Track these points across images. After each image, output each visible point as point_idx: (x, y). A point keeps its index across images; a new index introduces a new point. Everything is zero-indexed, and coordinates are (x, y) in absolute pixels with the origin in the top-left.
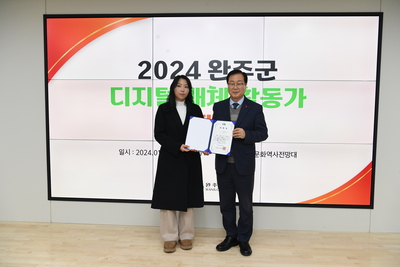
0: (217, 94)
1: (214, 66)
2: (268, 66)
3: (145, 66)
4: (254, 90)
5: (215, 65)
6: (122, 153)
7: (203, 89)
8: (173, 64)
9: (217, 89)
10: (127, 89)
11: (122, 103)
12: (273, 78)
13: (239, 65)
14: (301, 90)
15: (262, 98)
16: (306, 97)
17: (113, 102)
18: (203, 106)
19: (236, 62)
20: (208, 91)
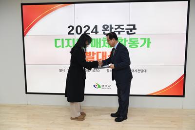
1: (105, 28)
2: (132, 27)
3: (71, 28)
4: (125, 39)
6: (61, 71)
7: (100, 39)
8: (85, 27)
10: (63, 40)
11: (60, 46)
12: (134, 33)
13: (117, 27)
14: (149, 39)
15: (129, 43)
16: (151, 43)
17: (56, 46)
18: (100, 47)
19: (116, 25)
20: (102, 40)
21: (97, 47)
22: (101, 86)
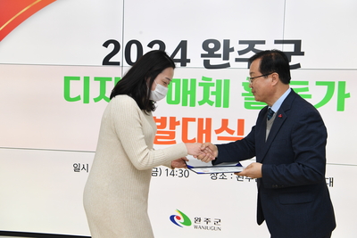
0: (213, 89)
1: (210, 48)
2: (290, 48)
3: (112, 47)
5: (211, 46)
6: (77, 169)
7: (193, 81)
8: (151, 45)
9: (214, 81)
10: (87, 79)
11: (78, 98)
12: (298, 66)
13: (246, 46)
14: (342, 85)
16: (348, 95)
17: (67, 97)
18: (193, 104)
19: (241, 42)
20: (200, 84)
21: (185, 104)
22: (193, 221)
